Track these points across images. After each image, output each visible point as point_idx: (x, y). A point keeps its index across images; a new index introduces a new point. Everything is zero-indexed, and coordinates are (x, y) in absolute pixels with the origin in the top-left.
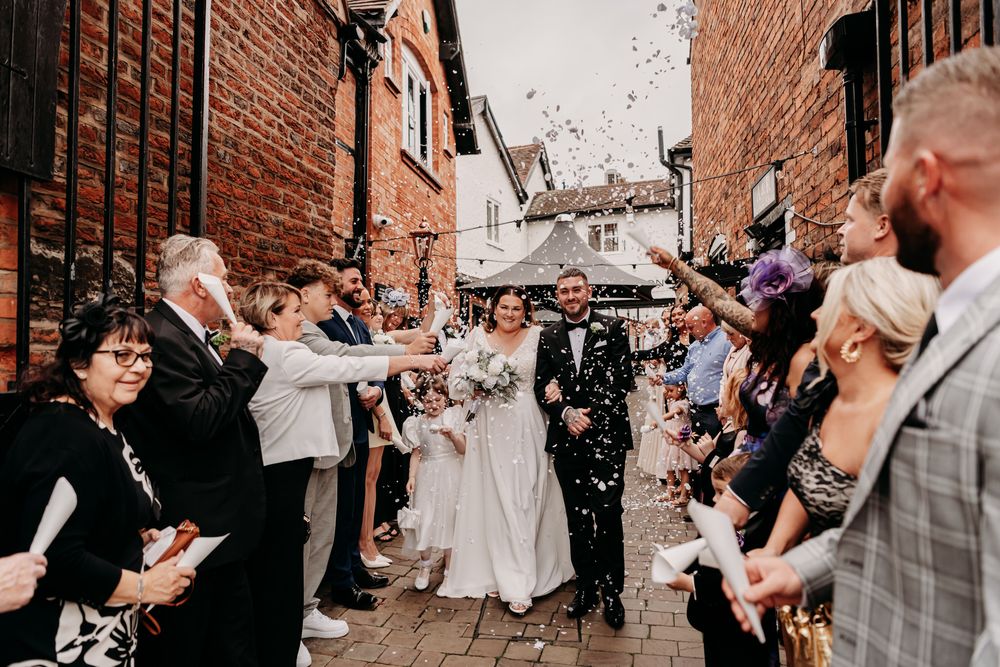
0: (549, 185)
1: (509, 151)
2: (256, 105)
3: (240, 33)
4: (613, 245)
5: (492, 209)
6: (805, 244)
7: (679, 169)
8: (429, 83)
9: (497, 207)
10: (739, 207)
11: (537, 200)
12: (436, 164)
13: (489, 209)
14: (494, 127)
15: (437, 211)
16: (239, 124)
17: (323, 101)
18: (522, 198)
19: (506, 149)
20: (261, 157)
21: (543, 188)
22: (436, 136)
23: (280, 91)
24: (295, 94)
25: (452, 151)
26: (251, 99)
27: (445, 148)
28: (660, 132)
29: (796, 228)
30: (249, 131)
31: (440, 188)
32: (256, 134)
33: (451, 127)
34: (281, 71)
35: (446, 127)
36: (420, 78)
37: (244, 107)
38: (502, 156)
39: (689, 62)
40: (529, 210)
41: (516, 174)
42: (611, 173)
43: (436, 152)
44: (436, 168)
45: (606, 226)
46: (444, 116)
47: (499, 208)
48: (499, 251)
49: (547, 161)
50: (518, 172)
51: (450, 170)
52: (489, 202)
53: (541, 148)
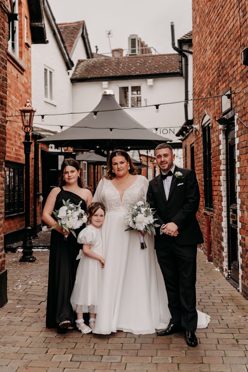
0: (89, 55)
4: (137, 102)
5: (48, 74)
6: (241, 133)
7: (186, 53)
9: (51, 72)
10: (216, 103)
11: (80, 66)
12: (21, 53)
13: (46, 73)
15: (22, 86)
18: (69, 65)
21: (84, 57)
22: (21, 34)
25: (29, 42)
27: (26, 41)
28: (172, 27)
29: (238, 124)
31: (23, 70)
33: (29, 26)
35: (26, 26)
38: (54, 33)
40: (74, 75)
41: (65, 47)
42: (133, 38)
43: (21, 45)
44: (21, 56)
45: (132, 87)
46: (25, 19)
47: (53, 74)
48: (53, 106)
49: (87, 35)
50: (66, 45)
51: (28, 55)
52: (46, 70)
53: (82, 25)
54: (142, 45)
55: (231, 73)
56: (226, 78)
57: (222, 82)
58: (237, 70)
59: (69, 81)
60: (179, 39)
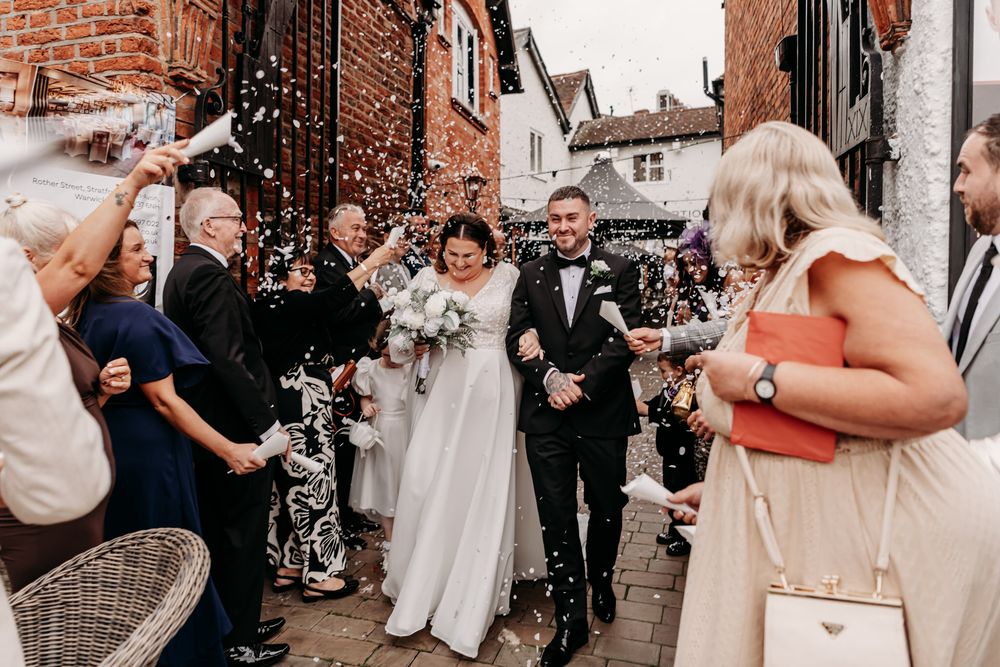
0: (595, 114)
1: (553, 79)
2: (362, 102)
3: (351, 52)
4: (658, 175)
5: (535, 140)
8: (476, 31)
9: (540, 138)
11: (581, 129)
12: (482, 106)
13: (532, 139)
14: (538, 58)
15: (483, 151)
16: (351, 117)
17: (402, 88)
18: (565, 128)
19: (549, 78)
20: (364, 139)
21: (589, 117)
22: (483, 83)
23: (374, 86)
24: (383, 87)
25: (497, 91)
26: (358, 98)
27: (491, 91)
28: (705, 63)
30: (357, 121)
31: (486, 129)
32: (361, 123)
33: (496, 69)
34: (376, 72)
35: (491, 70)
36: (468, 29)
37: (354, 105)
38: (545, 85)
39: (723, 6)
40: (573, 140)
41: (560, 105)
42: (663, 94)
43: (482, 95)
44: (482, 110)
45: (652, 155)
46: (490, 59)
47: (543, 139)
48: (542, 183)
49: (592, 88)
50: (562, 102)
51: (495, 110)
52: (532, 134)
53: (586, 76)
54: (676, 102)
55: (768, 99)
56: (762, 110)
57: (756, 120)
58: (776, 91)
59: (567, 150)
60: (714, 79)
